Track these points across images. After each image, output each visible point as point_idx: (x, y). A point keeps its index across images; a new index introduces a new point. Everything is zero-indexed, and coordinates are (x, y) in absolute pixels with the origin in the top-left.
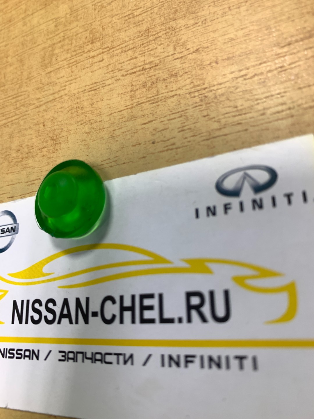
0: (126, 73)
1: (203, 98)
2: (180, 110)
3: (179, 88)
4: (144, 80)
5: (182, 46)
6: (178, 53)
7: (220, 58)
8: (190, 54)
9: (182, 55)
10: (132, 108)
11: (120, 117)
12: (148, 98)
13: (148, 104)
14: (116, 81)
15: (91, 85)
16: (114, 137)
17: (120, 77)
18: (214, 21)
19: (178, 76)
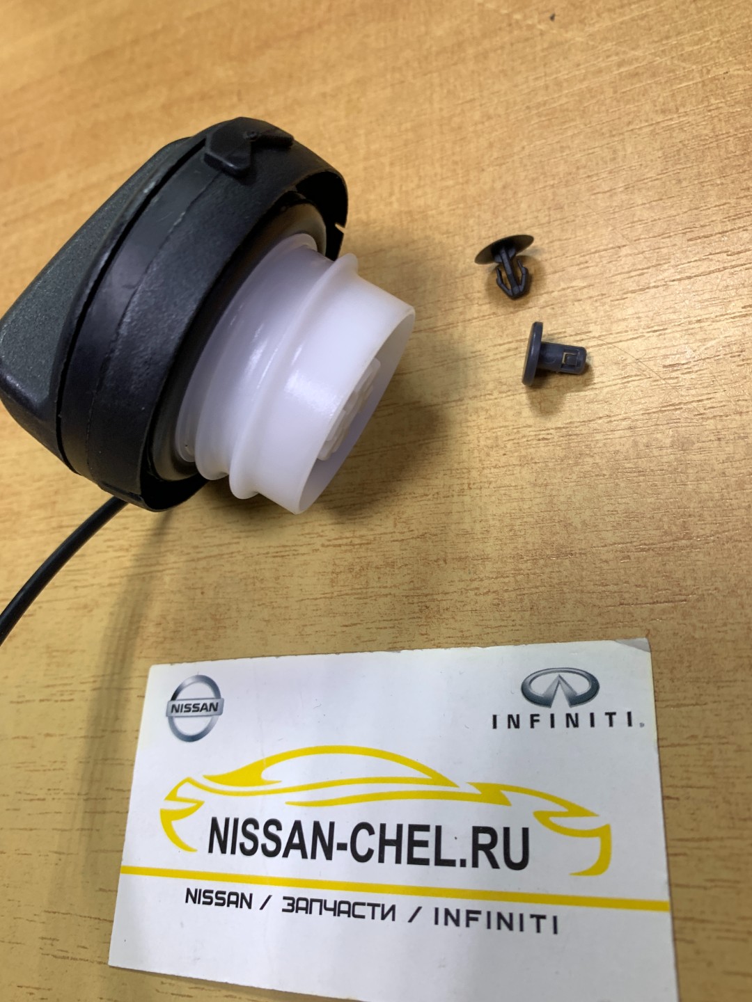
0: (327, 543)
1: (424, 608)
2: (393, 617)
3: (395, 586)
4: (351, 560)
5: (404, 524)
6: (399, 533)
7: (450, 556)
8: (413, 538)
9: (403, 538)
10: (331, 598)
11: (315, 608)
12: (355, 589)
13: (353, 597)
14: (313, 550)
15: (278, 547)
16: (303, 635)
17: (318, 546)
18: (448, 499)
19: (396, 567)
